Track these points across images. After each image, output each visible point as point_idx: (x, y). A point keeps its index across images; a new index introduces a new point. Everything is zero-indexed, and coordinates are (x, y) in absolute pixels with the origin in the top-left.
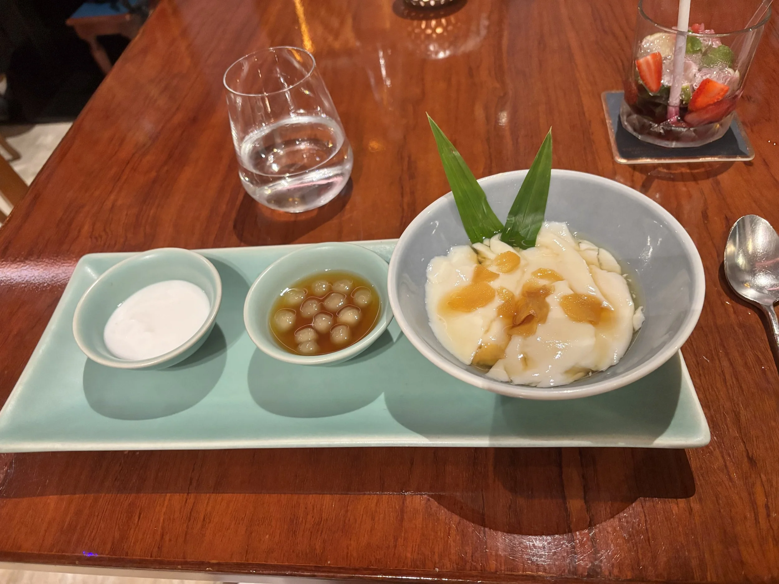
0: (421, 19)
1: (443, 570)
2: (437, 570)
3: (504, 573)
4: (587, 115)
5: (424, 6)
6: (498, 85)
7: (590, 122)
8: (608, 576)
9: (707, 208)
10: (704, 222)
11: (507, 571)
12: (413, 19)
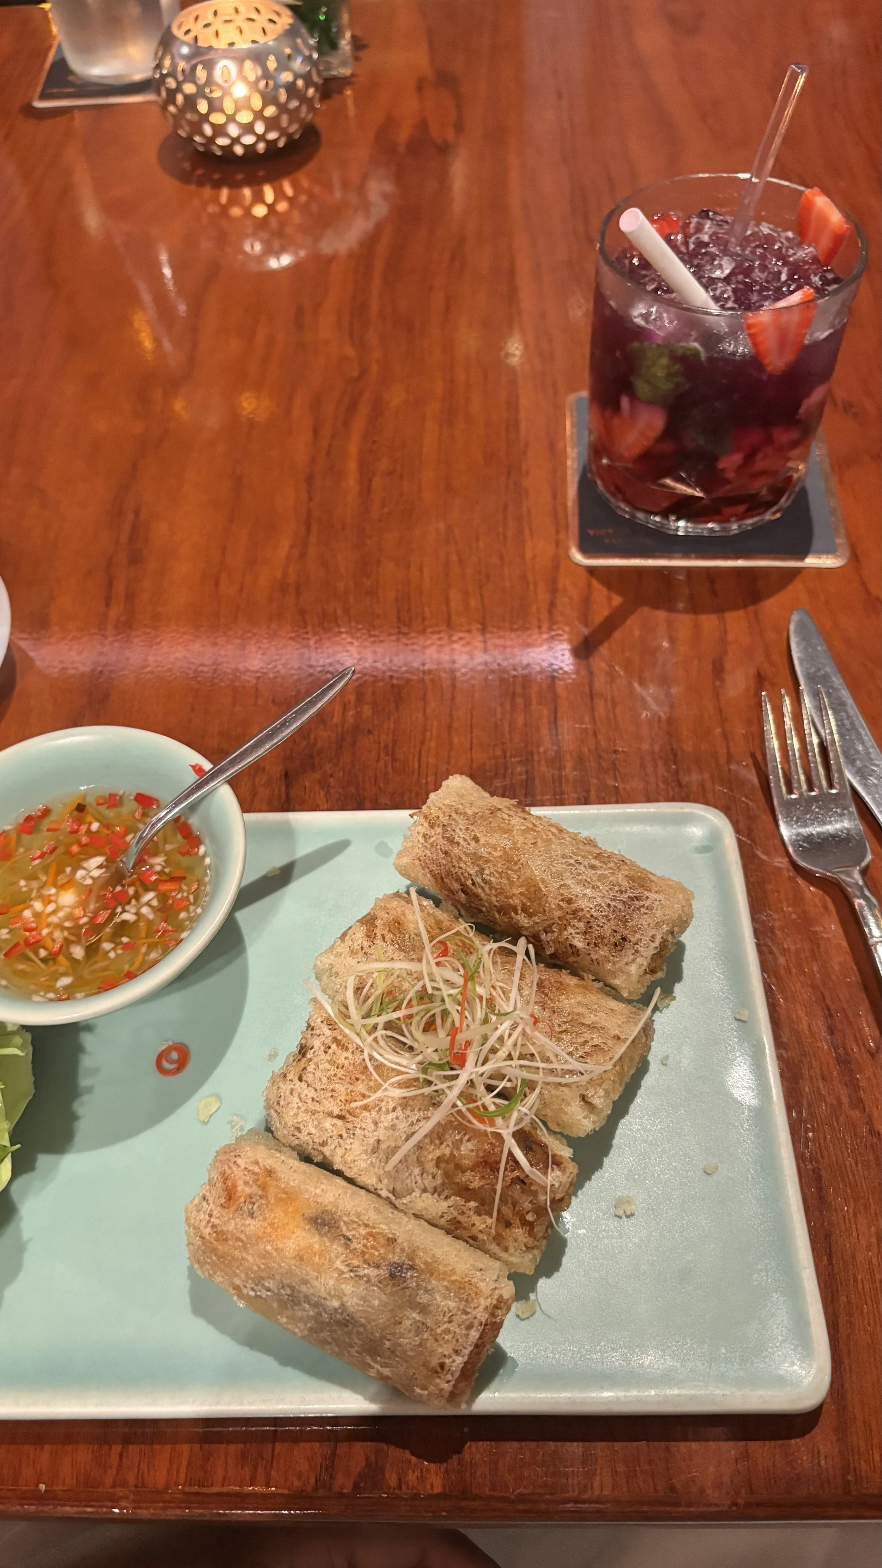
0: (217, 185)
1: (55, 1488)
2: (42, 1487)
3: (183, 1489)
4: (523, 426)
5: (244, 155)
6: (350, 352)
7: (527, 445)
8: (394, 1488)
9: (725, 653)
10: (714, 683)
11: (190, 1485)
12: (201, 184)
